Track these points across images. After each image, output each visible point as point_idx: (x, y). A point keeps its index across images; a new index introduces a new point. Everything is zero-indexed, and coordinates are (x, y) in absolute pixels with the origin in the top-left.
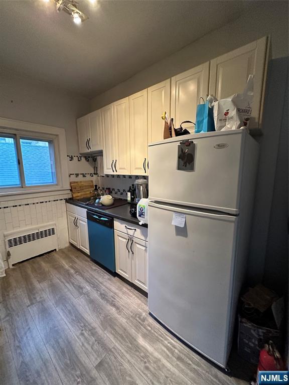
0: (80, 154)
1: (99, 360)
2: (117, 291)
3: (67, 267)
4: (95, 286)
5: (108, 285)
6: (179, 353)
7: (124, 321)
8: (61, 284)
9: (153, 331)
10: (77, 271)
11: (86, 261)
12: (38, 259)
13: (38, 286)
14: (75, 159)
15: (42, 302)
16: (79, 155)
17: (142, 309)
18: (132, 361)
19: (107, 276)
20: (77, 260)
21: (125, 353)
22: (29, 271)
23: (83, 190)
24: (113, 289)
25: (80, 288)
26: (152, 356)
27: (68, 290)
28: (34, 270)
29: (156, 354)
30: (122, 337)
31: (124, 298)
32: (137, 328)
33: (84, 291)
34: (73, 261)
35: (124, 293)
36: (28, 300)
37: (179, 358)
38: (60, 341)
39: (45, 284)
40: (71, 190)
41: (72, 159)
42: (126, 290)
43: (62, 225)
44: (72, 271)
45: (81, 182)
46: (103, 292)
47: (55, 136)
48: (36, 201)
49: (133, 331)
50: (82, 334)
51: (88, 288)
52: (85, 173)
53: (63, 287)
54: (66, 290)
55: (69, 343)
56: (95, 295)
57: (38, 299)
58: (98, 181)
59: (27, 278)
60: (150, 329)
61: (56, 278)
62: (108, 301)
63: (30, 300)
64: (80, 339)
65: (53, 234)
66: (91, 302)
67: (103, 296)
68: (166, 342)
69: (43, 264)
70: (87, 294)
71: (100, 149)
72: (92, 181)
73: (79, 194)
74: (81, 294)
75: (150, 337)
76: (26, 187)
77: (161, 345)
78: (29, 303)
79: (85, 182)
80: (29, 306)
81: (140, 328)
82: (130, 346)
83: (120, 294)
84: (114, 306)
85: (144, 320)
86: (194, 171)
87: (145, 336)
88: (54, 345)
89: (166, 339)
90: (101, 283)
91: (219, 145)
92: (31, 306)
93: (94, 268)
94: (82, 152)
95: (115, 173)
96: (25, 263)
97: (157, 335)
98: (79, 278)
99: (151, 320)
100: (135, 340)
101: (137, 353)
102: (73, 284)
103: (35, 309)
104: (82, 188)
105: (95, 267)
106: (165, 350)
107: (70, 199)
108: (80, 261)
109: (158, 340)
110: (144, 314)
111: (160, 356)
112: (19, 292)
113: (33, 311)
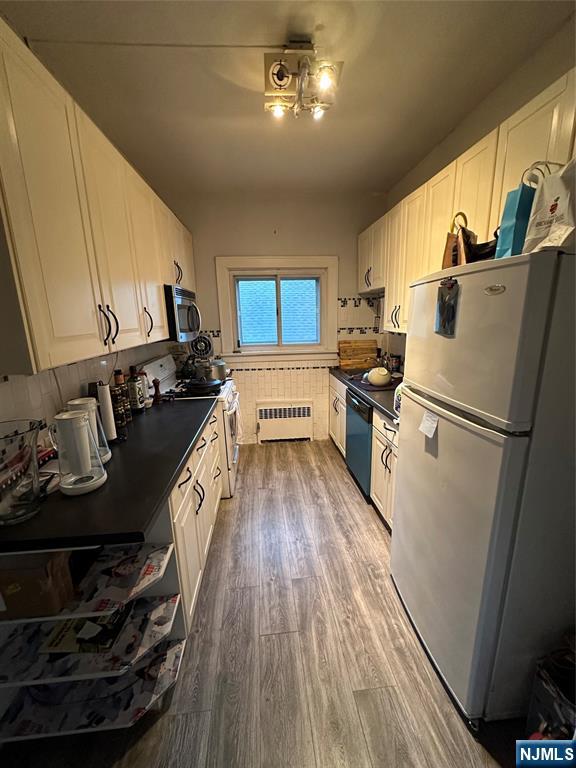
0: (360, 294)
1: (299, 577)
2: (361, 523)
3: (313, 465)
4: (335, 503)
5: (353, 510)
6: (404, 645)
7: (350, 560)
8: (299, 482)
9: (381, 596)
10: (322, 474)
11: (341, 467)
12: (287, 443)
13: (276, 473)
14: (351, 303)
15: (272, 491)
16: (357, 297)
17: (383, 563)
18: (334, 604)
19: (359, 497)
20: (329, 462)
21: (330, 592)
22: (274, 453)
23: (357, 355)
24: (357, 517)
25: (316, 496)
26: (362, 618)
27: (303, 492)
28: (279, 455)
29: (369, 622)
30: (336, 575)
31: (367, 536)
32: (362, 579)
33: (320, 501)
34: (324, 462)
35: (369, 530)
36: (261, 483)
37: (399, 650)
38: (273, 536)
39: (282, 475)
40: (339, 354)
41: (345, 303)
42: (375, 528)
43: (321, 405)
44: (317, 472)
45: (356, 342)
46: (341, 514)
47: (323, 271)
48: (292, 364)
49: (353, 578)
51: (326, 500)
52: (364, 327)
53: (299, 486)
54: (300, 491)
55: (280, 543)
56: (330, 513)
57: (270, 486)
58: (386, 341)
59: (269, 460)
60: (380, 591)
61: (296, 472)
62: (341, 527)
63: (264, 482)
64: (290, 546)
65: (309, 415)
66: (322, 518)
67: (339, 519)
68: (393, 621)
69: (290, 452)
70: (321, 507)
71: (381, 286)
72: (375, 341)
73: (349, 362)
74: (315, 503)
75: (375, 599)
76: (283, 346)
77: (383, 618)
78: (261, 486)
79: (364, 342)
80: (260, 489)
81: (366, 582)
82: (341, 589)
83: (363, 529)
84: (347, 537)
85: (377, 577)
86: (453, 337)
87: (366, 593)
88: (265, 535)
89: (396, 618)
90: (345, 503)
91: (491, 289)
92: (262, 490)
93: (346, 480)
94: (361, 291)
95: (397, 330)
96: (273, 444)
97: (385, 604)
98: (321, 483)
99: (388, 583)
100: (350, 588)
101: (344, 602)
102: (311, 487)
103: (264, 494)
104: (356, 352)
105: (348, 479)
106: (386, 627)
107: (337, 368)
108: (333, 464)
109: (382, 610)
110: (383, 570)
111: (372, 626)
112: (257, 472)
113: (262, 495)
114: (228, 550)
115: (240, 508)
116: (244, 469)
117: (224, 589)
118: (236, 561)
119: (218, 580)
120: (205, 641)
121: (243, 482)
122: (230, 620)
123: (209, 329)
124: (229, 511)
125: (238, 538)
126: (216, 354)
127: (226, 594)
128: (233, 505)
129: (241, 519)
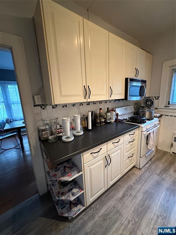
13: (172, 172)
15: (163, 179)
36: (159, 172)
38: (148, 201)
50: (158, 217)
55: (149, 207)
57: (163, 176)
63: (161, 172)
64: (154, 216)
78: (158, 173)
80: (157, 174)
88: (144, 197)
92: (157, 175)
112: (161, 166)
113: (156, 178)
114: (124, 189)
115: (141, 176)
116: (154, 161)
117: (111, 203)
118: (123, 196)
119: (112, 197)
120: (93, 214)
121: (150, 166)
122: (105, 217)
123: (153, 96)
124: (135, 174)
125: (131, 188)
126: (155, 107)
127: (111, 206)
128: (138, 173)
129: (138, 181)
